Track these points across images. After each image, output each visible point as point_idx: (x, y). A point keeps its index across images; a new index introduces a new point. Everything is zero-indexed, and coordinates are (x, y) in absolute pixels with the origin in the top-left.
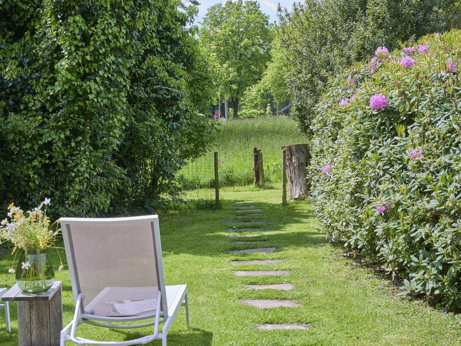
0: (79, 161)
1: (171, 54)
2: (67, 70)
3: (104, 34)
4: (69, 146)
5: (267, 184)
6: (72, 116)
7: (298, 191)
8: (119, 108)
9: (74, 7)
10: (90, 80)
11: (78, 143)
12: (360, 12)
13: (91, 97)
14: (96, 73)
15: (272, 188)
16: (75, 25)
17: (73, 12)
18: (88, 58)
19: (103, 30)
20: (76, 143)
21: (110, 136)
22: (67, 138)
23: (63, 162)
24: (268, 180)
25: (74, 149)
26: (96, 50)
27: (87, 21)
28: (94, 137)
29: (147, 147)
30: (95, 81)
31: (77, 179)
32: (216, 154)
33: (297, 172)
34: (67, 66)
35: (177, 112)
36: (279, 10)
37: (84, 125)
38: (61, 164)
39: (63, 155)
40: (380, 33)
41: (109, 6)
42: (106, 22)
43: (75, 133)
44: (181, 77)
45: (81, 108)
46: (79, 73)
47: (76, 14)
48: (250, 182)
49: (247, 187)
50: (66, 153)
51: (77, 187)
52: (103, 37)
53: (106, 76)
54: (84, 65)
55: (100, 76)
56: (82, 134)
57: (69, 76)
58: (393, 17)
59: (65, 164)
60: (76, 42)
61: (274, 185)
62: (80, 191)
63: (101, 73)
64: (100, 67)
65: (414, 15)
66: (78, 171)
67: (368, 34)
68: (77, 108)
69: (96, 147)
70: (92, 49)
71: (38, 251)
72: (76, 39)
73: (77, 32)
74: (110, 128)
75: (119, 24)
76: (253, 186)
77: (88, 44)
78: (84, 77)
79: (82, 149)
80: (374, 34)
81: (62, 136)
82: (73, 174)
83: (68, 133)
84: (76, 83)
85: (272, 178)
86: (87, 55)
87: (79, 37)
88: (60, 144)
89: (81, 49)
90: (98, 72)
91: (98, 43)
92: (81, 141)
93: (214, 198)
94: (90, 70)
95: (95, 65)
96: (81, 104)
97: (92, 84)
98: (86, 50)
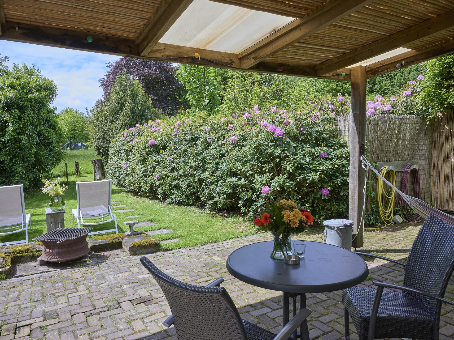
0: (17, 168)
1: (48, 125)
2: (12, 131)
3: (28, 117)
4: (11, 162)
5: (81, 175)
6: (13, 149)
7: (99, 176)
8: (34, 146)
9: (14, 106)
10: (22, 135)
11: (16, 161)
12: (120, 112)
13: (23, 142)
14: (24, 132)
15: (83, 176)
16: (15, 113)
17: (14, 108)
18: (21, 126)
19: (28, 115)
20: (15, 160)
21: (30, 157)
22: (11, 158)
23: (9, 168)
24: (81, 173)
25: (14, 163)
26: (25, 123)
27: (20, 111)
28: (23, 158)
29: (41, 162)
30: (24, 136)
31: (16, 175)
32: (66, 164)
33: (98, 169)
34: (12, 129)
35: (52, 148)
36: (87, 109)
37: (19, 153)
38: (8, 169)
39: (9, 165)
40: (128, 119)
41: (30, 106)
42: (29, 112)
43: (15, 156)
44: (53, 134)
45: (17, 146)
46: (16, 132)
47: (15, 109)
48: (74, 174)
49: (73, 177)
50: (10, 165)
51: (17, 178)
52: (27, 118)
53: (29, 133)
54: (19, 129)
55: (26, 133)
56: (18, 156)
57: (13, 134)
58: (132, 113)
59: (11, 169)
60: (16, 120)
61: (84, 175)
62: (18, 180)
63: (27, 132)
64: (26, 130)
65: (139, 113)
66: (17, 172)
67: (124, 119)
68: (16, 146)
69: (24, 162)
70: (23, 123)
71: (59, 196)
72: (15, 118)
73: (16, 116)
74: (30, 154)
75: (34, 113)
76: (75, 176)
77: (21, 120)
78: (19, 134)
79: (19, 163)
80: (126, 119)
81: (9, 158)
82: (15, 173)
83: (11, 156)
84: (16, 136)
85: (82, 172)
86: (21, 125)
87: (17, 118)
88: (8, 161)
89: (18, 123)
90: (25, 132)
91: (26, 120)
92: (18, 159)
93: (66, 181)
94: (21, 131)
95: (24, 129)
96: (18, 145)
97: (23, 137)
98: (20, 123)
